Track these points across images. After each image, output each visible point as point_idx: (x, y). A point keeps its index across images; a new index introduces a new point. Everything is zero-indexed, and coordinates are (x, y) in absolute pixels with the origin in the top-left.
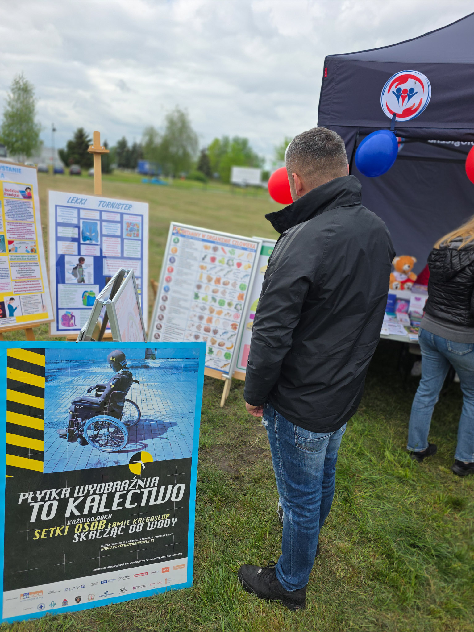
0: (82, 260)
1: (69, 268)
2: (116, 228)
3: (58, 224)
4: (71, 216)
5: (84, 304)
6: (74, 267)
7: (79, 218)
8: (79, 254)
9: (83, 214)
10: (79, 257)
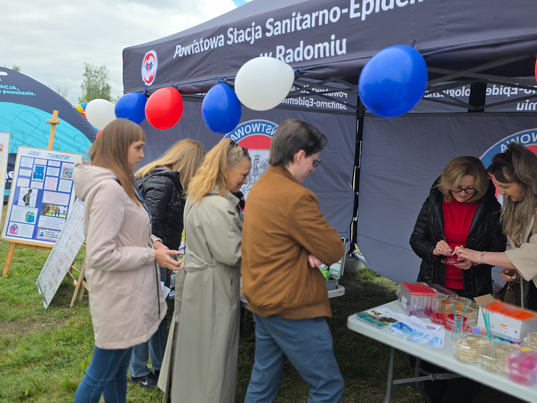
0: (30, 191)
1: (22, 195)
2: (56, 171)
3: (21, 167)
4: (29, 163)
5: (26, 220)
6: (25, 195)
7: (34, 164)
8: (30, 187)
9: (37, 162)
10: (29, 189)
